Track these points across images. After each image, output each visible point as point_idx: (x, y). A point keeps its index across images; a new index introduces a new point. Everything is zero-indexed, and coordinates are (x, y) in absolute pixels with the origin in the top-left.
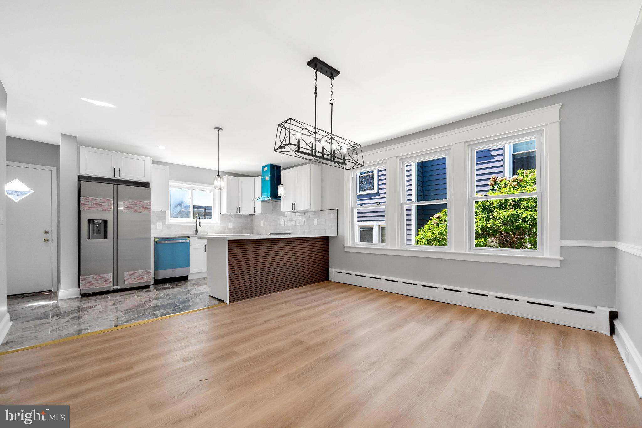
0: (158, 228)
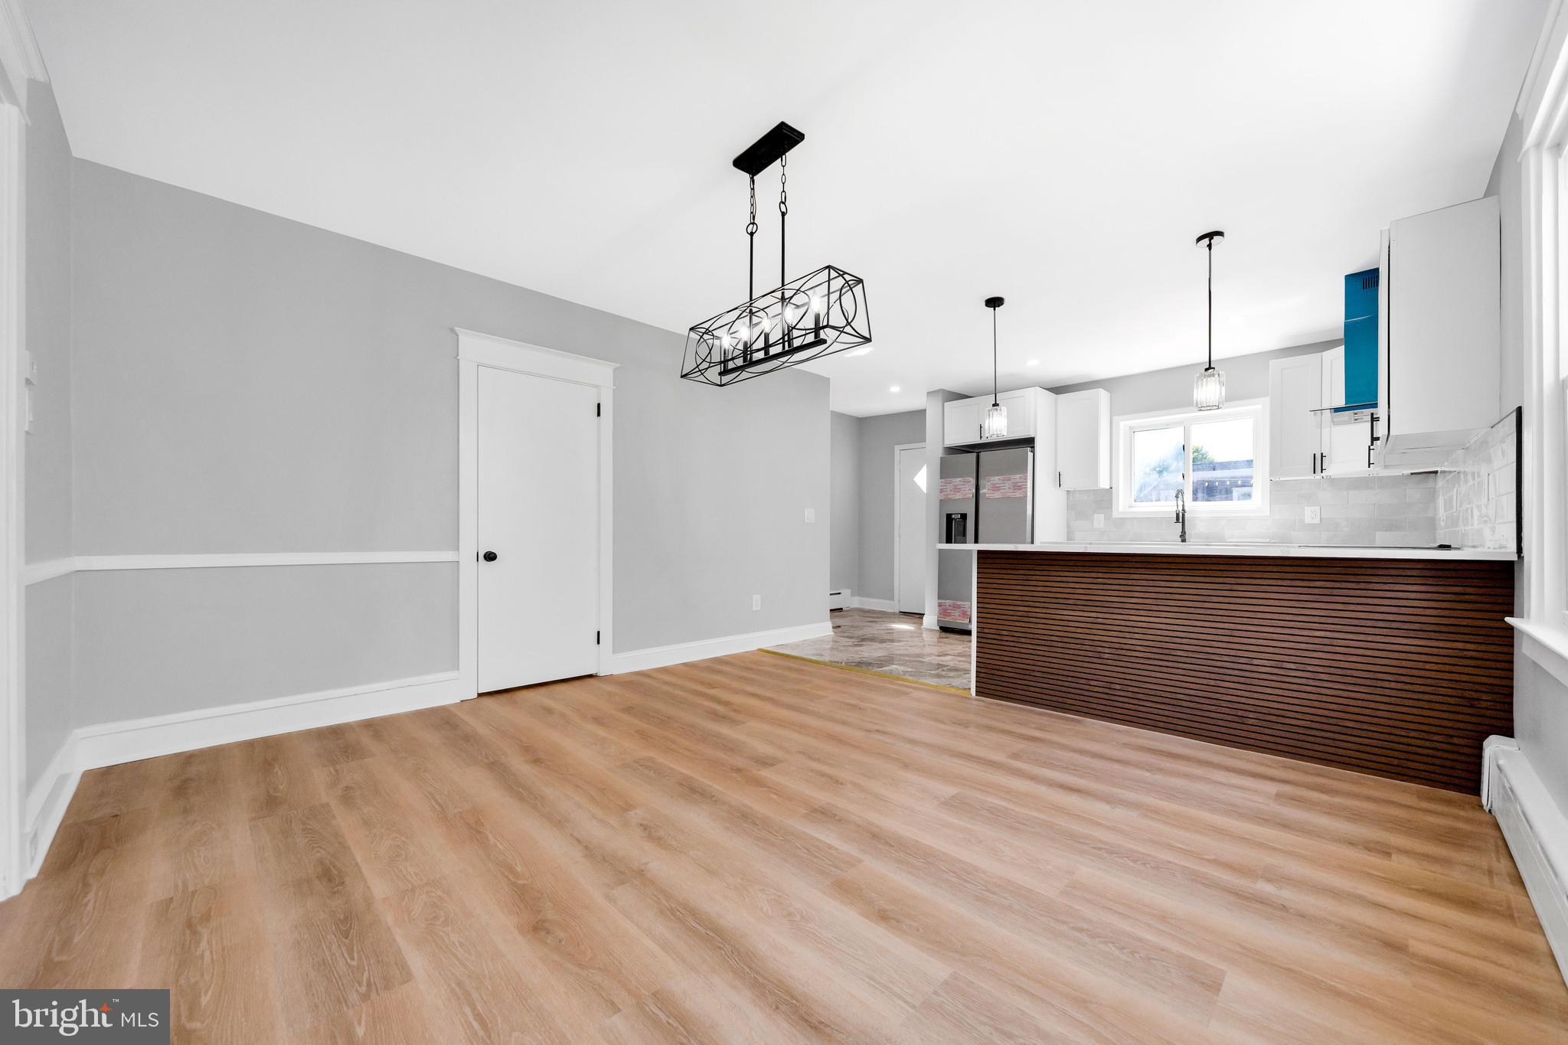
0: (1096, 526)
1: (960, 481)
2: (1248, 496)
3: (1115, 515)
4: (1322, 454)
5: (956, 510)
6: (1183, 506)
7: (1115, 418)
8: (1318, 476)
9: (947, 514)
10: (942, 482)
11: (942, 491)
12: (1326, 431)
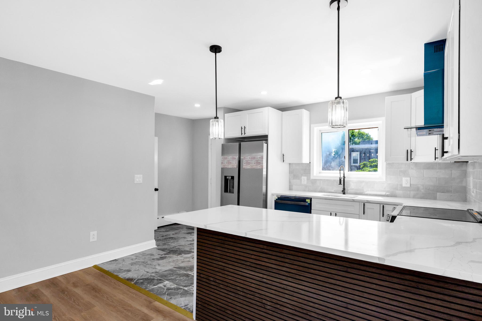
1: (231, 158)
2: (375, 171)
3: (312, 177)
4: (411, 150)
5: (229, 174)
6: (344, 174)
7: (312, 125)
8: (409, 161)
9: (225, 176)
10: (222, 158)
11: (222, 163)
12: (413, 139)
